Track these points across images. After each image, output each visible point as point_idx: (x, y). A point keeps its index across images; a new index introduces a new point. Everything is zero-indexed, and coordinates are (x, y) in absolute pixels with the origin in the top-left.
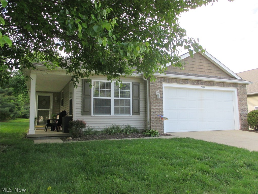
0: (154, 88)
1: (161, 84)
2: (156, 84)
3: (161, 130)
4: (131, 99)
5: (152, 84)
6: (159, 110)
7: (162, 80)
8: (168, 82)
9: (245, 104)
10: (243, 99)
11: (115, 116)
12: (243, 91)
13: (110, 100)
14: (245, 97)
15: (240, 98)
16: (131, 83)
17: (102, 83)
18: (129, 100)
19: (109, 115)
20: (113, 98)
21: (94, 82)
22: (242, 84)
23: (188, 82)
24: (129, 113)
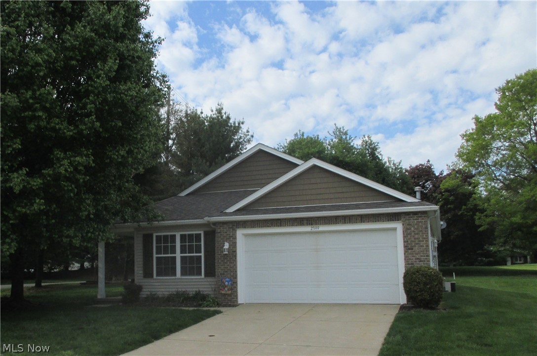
0: (222, 239)
1: (232, 232)
2: (226, 232)
3: (233, 298)
4: (202, 254)
5: (219, 233)
6: (230, 270)
7: (234, 226)
8: (245, 228)
9: (423, 253)
10: (417, 242)
11: (182, 279)
12: (416, 227)
13: (175, 258)
14: (421, 239)
15: (408, 241)
16: (202, 233)
17: (166, 237)
18: (201, 256)
19: (174, 277)
20: (178, 255)
21: (157, 236)
22: (415, 213)
23: (281, 223)
24: (200, 274)
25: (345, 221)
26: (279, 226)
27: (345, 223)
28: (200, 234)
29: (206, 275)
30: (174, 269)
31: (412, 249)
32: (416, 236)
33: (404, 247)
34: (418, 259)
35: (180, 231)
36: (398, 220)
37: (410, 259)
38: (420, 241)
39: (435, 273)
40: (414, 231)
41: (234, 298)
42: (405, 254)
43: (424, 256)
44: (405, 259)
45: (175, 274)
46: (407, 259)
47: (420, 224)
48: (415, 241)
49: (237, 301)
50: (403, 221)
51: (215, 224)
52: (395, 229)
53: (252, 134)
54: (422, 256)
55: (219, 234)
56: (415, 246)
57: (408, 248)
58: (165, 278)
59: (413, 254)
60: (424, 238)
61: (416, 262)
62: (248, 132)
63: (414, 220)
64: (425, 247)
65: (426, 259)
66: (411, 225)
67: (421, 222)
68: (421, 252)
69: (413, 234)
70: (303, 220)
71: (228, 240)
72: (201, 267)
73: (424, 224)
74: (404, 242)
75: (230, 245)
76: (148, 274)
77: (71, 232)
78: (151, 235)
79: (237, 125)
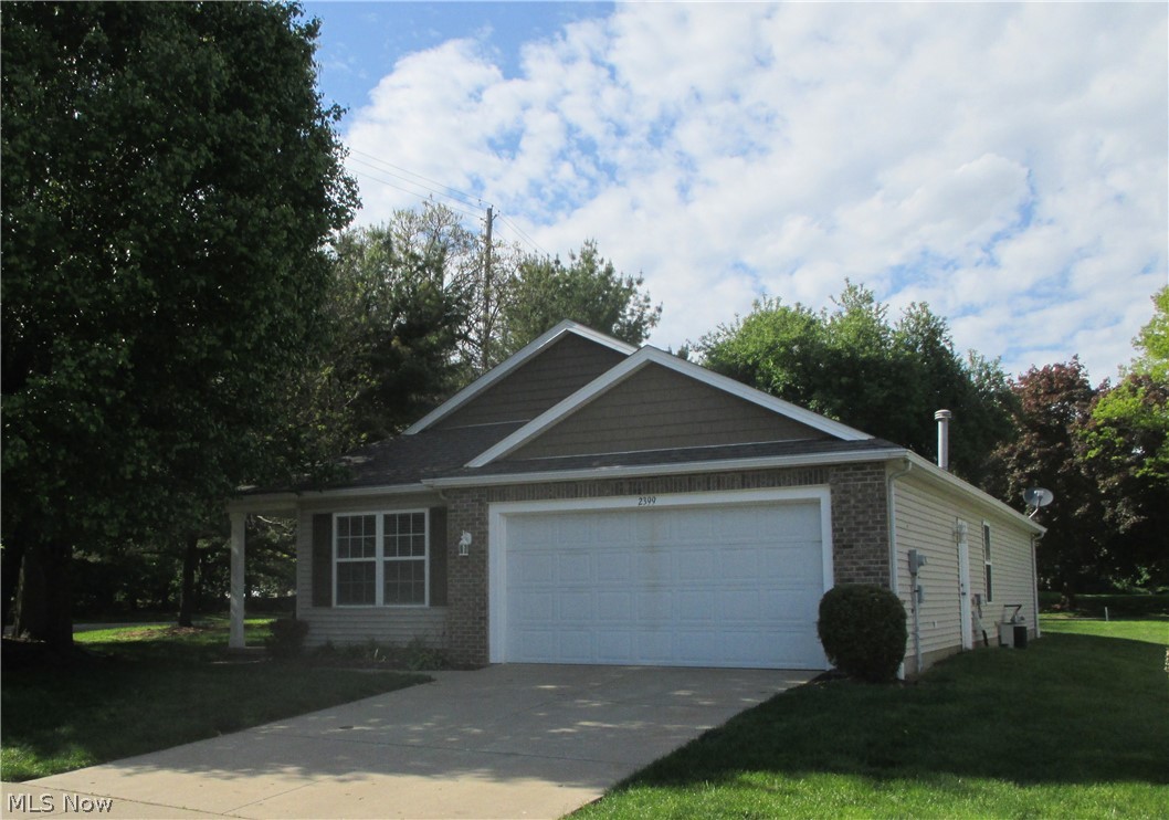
0: (458, 524)
1: (480, 510)
2: (467, 510)
3: (479, 652)
4: (426, 557)
5: (454, 511)
6: (474, 590)
7: (483, 496)
8: (505, 500)
9: (874, 557)
10: (861, 531)
11: (386, 609)
12: (860, 496)
13: (373, 564)
14: (870, 524)
15: (842, 530)
16: (427, 512)
17: (356, 520)
18: (423, 562)
19: (371, 606)
20: (379, 559)
21: (340, 519)
22: (859, 466)
23: (576, 490)
24: (420, 599)
25: (709, 483)
26: (572, 497)
27: (709, 489)
28: (423, 515)
29: (434, 602)
30: (372, 588)
31: (851, 546)
32: (861, 518)
33: (834, 542)
34: (863, 569)
35: (384, 509)
36: (822, 482)
37: (846, 570)
38: (868, 529)
39: (882, 600)
40: (854, 507)
41: (481, 652)
42: (834, 558)
43: (877, 563)
44: (835, 570)
45: (372, 600)
46: (840, 570)
47: (870, 491)
48: (857, 529)
49: (485, 657)
50: (831, 484)
51: (446, 491)
52: (816, 503)
53: (659, 305)
54: (871, 563)
55: (454, 514)
56: (857, 541)
57: (841, 545)
58: (353, 607)
59: (852, 557)
60: (878, 522)
61: (858, 574)
62: (647, 300)
63: (855, 480)
64: (879, 542)
65: (881, 568)
66: (849, 492)
67: (870, 485)
68: (871, 552)
69: (853, 512)
70: (621, 484)
71: (469, 527)
72: (423, 584)
73: (878, 490)
74: (834, 530)
75: (473, 538)
76: (321, 599)
77: (103, 508)
78: (328, 517)
79: (625, 286)
